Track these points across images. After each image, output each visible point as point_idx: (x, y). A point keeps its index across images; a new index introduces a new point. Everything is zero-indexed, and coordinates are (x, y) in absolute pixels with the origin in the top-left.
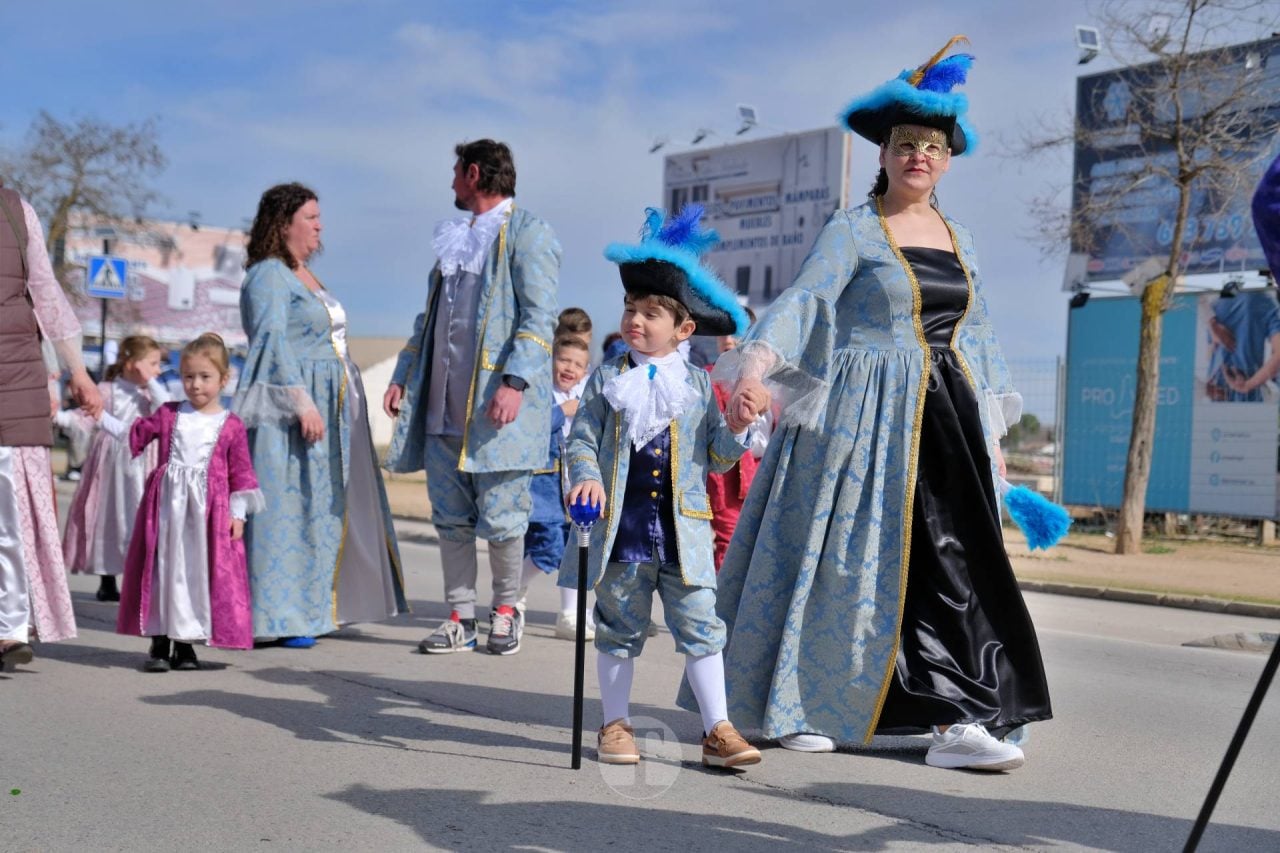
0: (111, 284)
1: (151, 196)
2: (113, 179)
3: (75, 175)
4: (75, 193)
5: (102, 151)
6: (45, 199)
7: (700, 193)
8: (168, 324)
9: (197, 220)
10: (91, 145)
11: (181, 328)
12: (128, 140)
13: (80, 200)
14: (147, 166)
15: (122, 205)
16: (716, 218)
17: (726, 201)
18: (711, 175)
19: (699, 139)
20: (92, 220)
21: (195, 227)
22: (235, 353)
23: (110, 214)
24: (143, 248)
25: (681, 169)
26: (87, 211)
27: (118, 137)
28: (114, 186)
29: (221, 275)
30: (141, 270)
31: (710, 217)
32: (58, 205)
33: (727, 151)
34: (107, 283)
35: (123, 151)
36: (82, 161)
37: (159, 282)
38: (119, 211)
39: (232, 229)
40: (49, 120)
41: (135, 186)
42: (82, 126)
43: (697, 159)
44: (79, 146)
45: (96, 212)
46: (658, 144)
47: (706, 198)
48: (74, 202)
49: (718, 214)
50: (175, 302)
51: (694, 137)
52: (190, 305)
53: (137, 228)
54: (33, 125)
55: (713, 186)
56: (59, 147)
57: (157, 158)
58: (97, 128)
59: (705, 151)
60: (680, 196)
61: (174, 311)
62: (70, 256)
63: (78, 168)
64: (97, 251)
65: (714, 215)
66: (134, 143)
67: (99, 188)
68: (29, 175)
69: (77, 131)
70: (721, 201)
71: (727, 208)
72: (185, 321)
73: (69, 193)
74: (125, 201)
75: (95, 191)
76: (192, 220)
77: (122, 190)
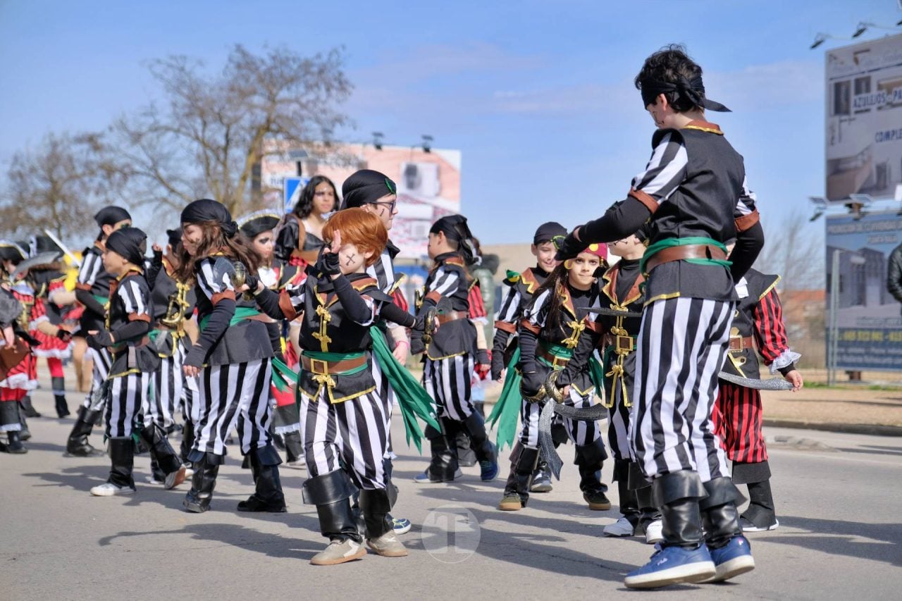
1: (339, 120)
2: (304, 106)
3: (269, 104)
4: (269, 121)
5: (292, 81)
6: (243, 128)
7: (862, 85)
9: (381, 140)
10: (282, 75)
12: (315, 69)
13: (274, 127)
14: (334, 92)
15: (313, 130)
16: (880, 108)
17: (889, 92)
18: (872, 67)
19: (860, 32)
20: (286, 145)
21: (379, 147)
22: (421, 263)
23: (302, 137)
24: (332, 169)
25: (842, 63)
26: (280, 137)
27: (306, 66)
28: (304, 113)
31: (874, 108)
32: (254, 133)
33: (887, 42)
35: (311, 79)
36: (274, 91)
38: (310, 135)
39: (413, 147)
40: (244, 54)
41: (324, 111)
42: (274, 58)
43: (857, 54)
44: (271, 76)
45: (290, 138)
46: (819, 39)
47: (868, 90)
48: (268, 129)
49: (882, 104)
51: (854, 31)
53: (326, 150)
54: (230, 60)
55: (875, 78)
56: (253, 78)
57: (343, 85)
58: (288, 59)
59: (865, 43)
60: (843, 89)
62: (267, 178)
63: (272, 99)
64: (292, 173)
65: (877, 105)
66: (321, 72)
67: (290, 115)
68: (227, 106)
69: (269, 62)
70: (884, 91)
71: (890, 98)
73: (263, 121)
74: (315, 126)
75: (287, 118)
76: (376, 140)
77: (311, 115)
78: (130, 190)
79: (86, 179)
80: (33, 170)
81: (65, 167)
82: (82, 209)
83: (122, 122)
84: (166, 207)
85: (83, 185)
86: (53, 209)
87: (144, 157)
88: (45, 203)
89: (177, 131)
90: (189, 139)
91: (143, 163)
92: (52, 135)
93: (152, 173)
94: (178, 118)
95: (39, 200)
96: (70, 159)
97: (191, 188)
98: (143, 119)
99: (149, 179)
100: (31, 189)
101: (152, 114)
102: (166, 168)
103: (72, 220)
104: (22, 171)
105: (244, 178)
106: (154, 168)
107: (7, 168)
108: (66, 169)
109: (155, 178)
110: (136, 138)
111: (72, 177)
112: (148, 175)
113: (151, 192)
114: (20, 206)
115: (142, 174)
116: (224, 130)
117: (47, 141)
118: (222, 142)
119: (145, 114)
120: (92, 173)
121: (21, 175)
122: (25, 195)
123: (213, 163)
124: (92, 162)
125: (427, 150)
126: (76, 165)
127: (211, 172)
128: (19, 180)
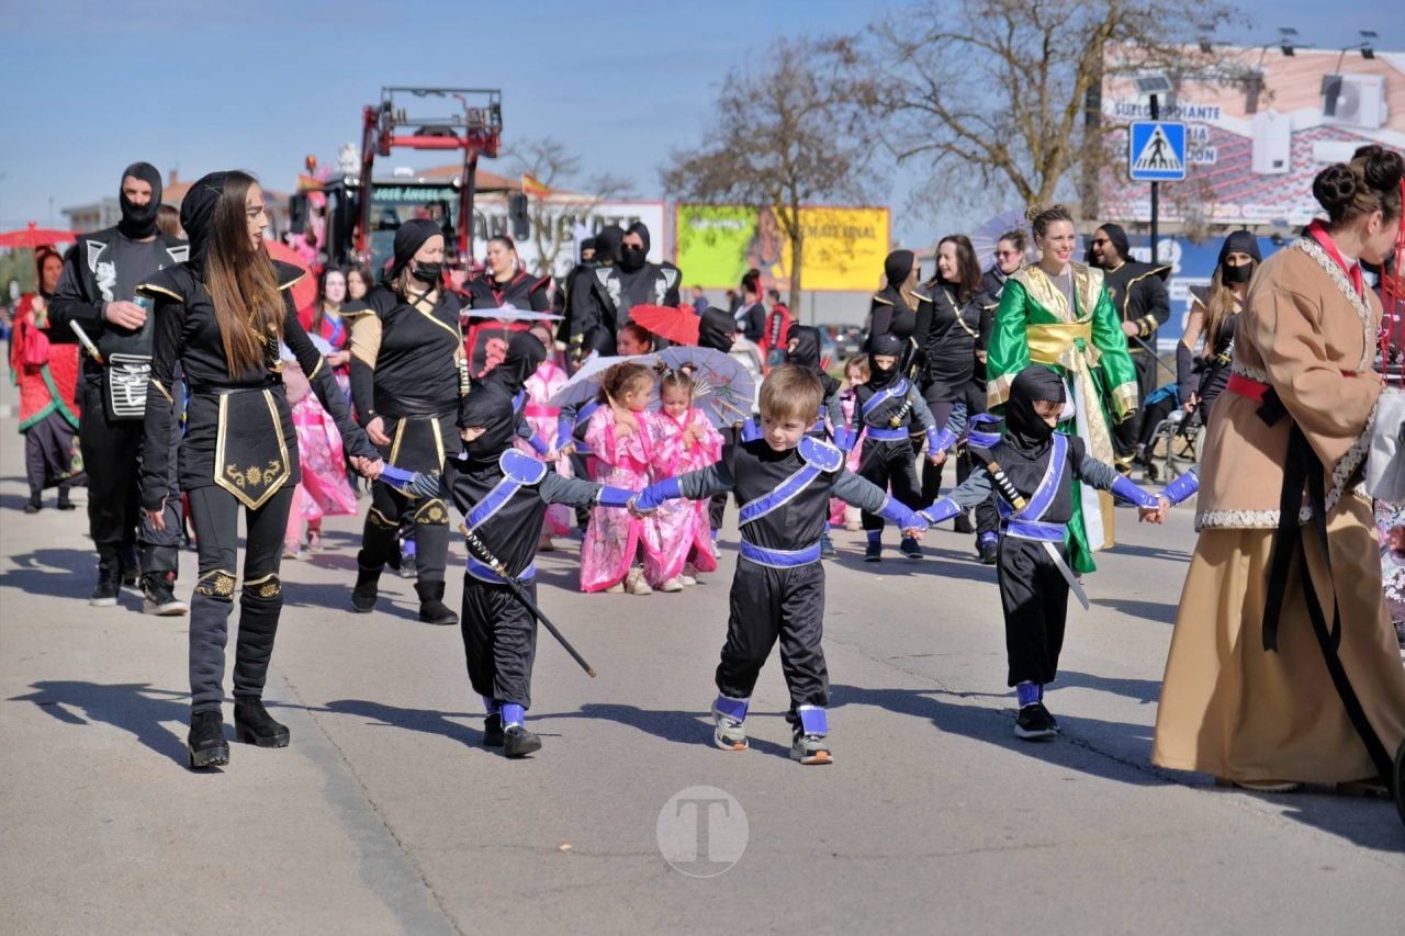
0: (1162, 160)
1: (1224, 14)
4: (1114, 19)
6: (1071, 32)
8: (1253, 198)
9: (1292, 40)
11: (1274, 203)
13: (1120, 28)
21: (1288, 52)
24: (1213, 89)
26: (1130, 43)
29: (1330, 120)
30: (1212, 121)
32: (1090, 36)
34: (1158, 157)
37: (1238, 136)
39: (1344, 50)
45: (1143, 43)
48: (1110, 34)
50: (1262, 164)
52: (1285, 169)
53: (1204, 61)
61: (1261, 177)
62: (1108, 106)
64: (1141, 114)
67: (1146, 9)
72: (1279, 190)
73: (1104, 20)
74: (1186, 25)
75: (1141, 14)
76: (1284, 41)
77: (1181, 9)
78: (897, 133)
79: (833, 107)
80: (754, 96)
81: (803, 88)
82: (827, 154)
83: (885, 24)
84: (951, 158)
85: (829, 117)
86: (786, 157)
87: (920, 81)
88: (773, 147)
89: (971, 39)
90: (989, 50)
91: (918, 89)
92: (784, 40)
93: (931, 105)
94: (972, 20)
95: (763, 141)
96: (811, 78)
97: (991, 127)
98: (917, 22)
99: (928, 114)
100: (753, 126)
101: (931, 15)
102: (952, 98)
103: (812, 172)
104: (740, 98)
105: (1072, 110)
106: (934, 96)
107: (717, 93)
108: (805, 96)
109: (935, 112)
110: (909, 51)
111: (813, 106)
112: (926, 108)
113: (929, 136)
114: (737, 150)
115: (917, 106)
116: (1041, 37)
117: (776, 52)
118: (1039, 55)
119: (921, 15)
120: (843, 99)
121: (738, 105)
122: (743, 133)
123: (1023, 85)
124: (844, 81)
125: (1368, 55)
126: (819, 85)
127: (1022, 104)
128: (734, 112)
